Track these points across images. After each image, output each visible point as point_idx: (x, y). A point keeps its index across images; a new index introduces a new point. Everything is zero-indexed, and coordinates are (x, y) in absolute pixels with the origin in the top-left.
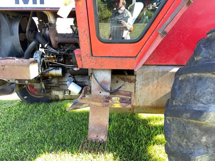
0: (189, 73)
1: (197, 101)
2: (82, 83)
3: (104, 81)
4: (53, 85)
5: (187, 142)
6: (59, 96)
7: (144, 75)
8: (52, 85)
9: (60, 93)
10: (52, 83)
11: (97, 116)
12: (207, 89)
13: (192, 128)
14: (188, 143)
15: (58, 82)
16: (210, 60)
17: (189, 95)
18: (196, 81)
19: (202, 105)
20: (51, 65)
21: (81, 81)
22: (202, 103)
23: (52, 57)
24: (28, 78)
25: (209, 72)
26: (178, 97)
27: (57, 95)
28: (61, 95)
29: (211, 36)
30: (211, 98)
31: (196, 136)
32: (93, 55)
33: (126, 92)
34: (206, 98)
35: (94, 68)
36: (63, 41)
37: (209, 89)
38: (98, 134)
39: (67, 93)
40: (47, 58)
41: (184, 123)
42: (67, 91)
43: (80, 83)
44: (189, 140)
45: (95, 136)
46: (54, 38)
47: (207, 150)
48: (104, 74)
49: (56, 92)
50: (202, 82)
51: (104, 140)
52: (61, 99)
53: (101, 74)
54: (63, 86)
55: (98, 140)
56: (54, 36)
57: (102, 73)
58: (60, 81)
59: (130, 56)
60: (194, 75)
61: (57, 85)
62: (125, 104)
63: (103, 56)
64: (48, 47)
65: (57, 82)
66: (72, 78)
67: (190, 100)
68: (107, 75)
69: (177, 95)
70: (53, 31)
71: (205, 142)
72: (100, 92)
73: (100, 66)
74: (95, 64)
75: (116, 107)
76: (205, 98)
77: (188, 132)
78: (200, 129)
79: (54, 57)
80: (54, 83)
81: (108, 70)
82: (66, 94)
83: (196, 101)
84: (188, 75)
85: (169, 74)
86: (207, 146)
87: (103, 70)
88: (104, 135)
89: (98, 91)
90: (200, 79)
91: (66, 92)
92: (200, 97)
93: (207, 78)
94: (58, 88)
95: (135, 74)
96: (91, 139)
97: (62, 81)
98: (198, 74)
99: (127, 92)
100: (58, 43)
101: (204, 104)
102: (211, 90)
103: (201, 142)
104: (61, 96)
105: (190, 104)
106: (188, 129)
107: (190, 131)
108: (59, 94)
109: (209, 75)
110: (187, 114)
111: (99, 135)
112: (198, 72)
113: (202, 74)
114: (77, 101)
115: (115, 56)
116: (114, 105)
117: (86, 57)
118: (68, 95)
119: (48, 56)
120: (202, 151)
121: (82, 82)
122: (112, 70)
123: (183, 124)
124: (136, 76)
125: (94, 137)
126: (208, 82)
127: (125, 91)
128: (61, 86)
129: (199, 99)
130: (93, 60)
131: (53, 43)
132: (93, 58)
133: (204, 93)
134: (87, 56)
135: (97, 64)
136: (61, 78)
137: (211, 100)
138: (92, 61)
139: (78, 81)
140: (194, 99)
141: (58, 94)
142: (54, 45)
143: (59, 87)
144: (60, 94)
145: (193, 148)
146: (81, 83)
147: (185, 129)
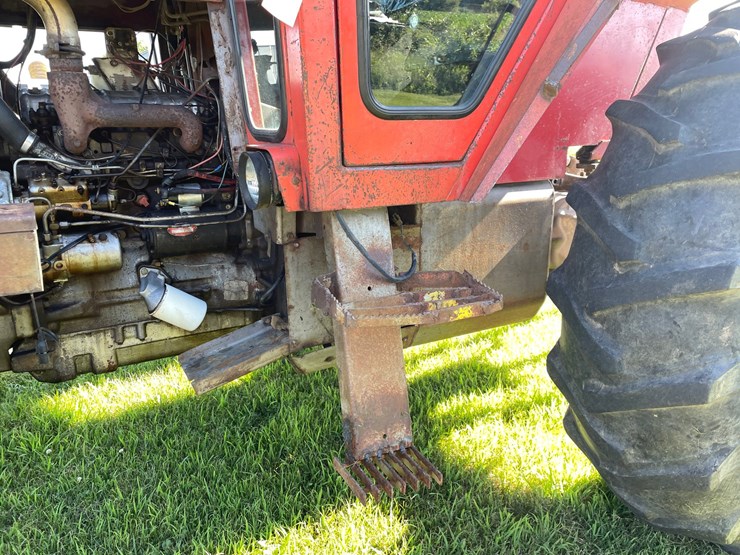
0: (662, 184)
1: (699, 246)
2: (197, 282)
3: (375, 250)
4: (73, 310)
5: (681, 355)
6: (97, 355)
7: (440, 222)
8: (69, 312)
9: (98, 342)
10: (67, 306)
11: (374, 370)
12: (719, 213)
13: (695, 317)
14: (685, 357)
15: (93, 294)
16: (706, 148)
17: (673, 238)
18: (683, 202)
19: (717, 253)
20: (64, 224)
21: (192, 278)
22: (714, 248)
23: (70, 192)
24: (28, 286)
25: (722, 175)
26: (639, 249)
27: (88, 351)
28: (102, 349)
29: (680, 92)
30: (733, 232)
31: (707, 331)
32: (348, 161)
33: (437, 273)
34: (723, 235)
35: (348, 207)
36: (120, 119)
37: (725, 214)
38: (386, 429)
39: (134, 333)
40: (46, 195)
41: (669, 310)
42: (133, 329)
43: (189, 283)
44: (687, 347)
45: (379, 438)
46: (80, 109)
47: (734, 357)
48: (370, 226)
49: (79, 340)
50: (702, 202)
51: (406, 440)
52: (106, 365)
53: (360, 227)
54: (118, 307)
55: (389, 446)
56: (80, 98)
57: (364, 224)
58: (101, 290)
59: (446, 160)
60: (676, 188)
61: (90, 311)
62: (487, 303)
63: (375, 162)
64: (37, 150)
65: (90, 297)
66: (157, 271)
67: (678, 250)
68: (379, 229)
69: (637, 246)
70: (74, 77)
71: (729, 339)
72: (369, 289)
73: (367, 199)
74: (352, 194)
75: (460, 317)
76: (719, 236)
77: (683, 329)
78: (715, 312)
79: (80, 191)
80: (75, 303)
81: (379, 209)
82: (127, 343)
83: (696, 248)
84: (655, 190)
85: (497, 210)
86: (733, 347)
87: (366, 212)
88: (402, 426)
89: (363, 284)
90: (694, 194)
91: (127, 335)
92: (707, 235)
93: (713, 190)
94: (92, 322)
95: (418, 221)
96: (369, 453)
97: (109, 288)
98: (689, 183)
99: (441, 272)
100: (91, 129)
101: (721, 250)
102: (731, 215)
103: (718, 341)
104: (103, 353)
105: (683, 259)
106: (682, 321)
107: (689, 324)
108: (96, 348)
109: (721, 180)
110: (686, 284)
111: (389, 429)
112: (689, 179)
113: (701, 182)
114: (198, 357)
115: (411, 161)
116: (456, 312)
117: (326, 168)
118: (138, 341)
119: (48, 189)
120: (723, 362)
121: (198, 279)
122: (389, 208)
123: (667, 313)
124: (421, 225)
125: (376, 443)
126: (717, 198)
127: (434, 273)
128: (106, 312)
129: (705, 242)
130: (346, 178)
131: (76, 129)
132: (346, 172)
133: (715, 226)
134: (330, 167)
135: (360, 192)
136: (102, 279)
137: (733, 237)
138: (343, 181)
139: (182, 278)
140: (692, 244)
141: (92, 349)
142: (77, 136)
143: (95, 316)
144: (102, 344)
145: (702, 364)
146: (193, 286)
147: (675, 323)
